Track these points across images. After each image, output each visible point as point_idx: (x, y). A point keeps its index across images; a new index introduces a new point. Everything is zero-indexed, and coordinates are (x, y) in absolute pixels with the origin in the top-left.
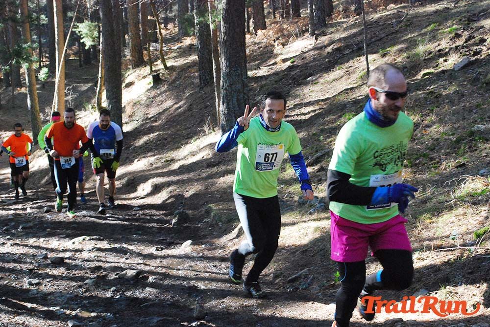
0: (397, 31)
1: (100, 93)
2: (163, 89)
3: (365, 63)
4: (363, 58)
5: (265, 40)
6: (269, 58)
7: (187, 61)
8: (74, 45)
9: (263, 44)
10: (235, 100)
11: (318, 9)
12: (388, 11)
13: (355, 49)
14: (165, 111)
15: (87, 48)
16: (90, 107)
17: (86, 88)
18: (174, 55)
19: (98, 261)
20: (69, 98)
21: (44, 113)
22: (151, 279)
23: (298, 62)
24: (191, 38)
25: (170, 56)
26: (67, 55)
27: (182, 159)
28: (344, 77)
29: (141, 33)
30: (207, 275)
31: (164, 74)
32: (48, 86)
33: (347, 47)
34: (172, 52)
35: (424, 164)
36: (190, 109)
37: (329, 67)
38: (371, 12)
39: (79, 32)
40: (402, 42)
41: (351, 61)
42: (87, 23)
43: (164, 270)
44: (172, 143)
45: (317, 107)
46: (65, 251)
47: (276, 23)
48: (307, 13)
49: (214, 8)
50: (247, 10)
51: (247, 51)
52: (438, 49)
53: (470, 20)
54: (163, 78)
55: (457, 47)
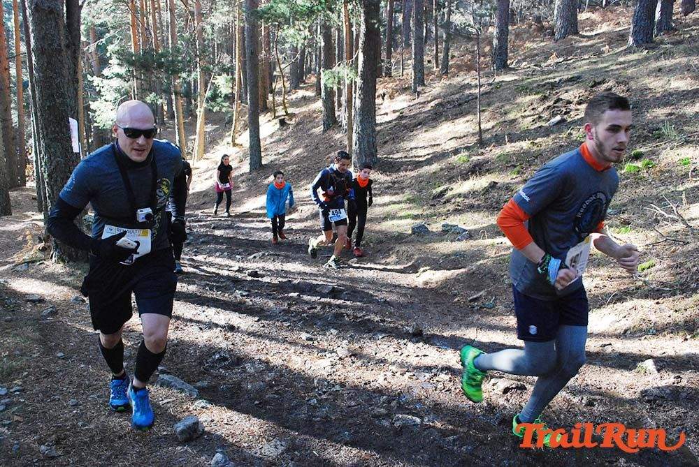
39: (218, 83)
42: (225, 75)
52: (531, 107)
53: (553, 86)
54: (288, 122)
55: (549, 107)
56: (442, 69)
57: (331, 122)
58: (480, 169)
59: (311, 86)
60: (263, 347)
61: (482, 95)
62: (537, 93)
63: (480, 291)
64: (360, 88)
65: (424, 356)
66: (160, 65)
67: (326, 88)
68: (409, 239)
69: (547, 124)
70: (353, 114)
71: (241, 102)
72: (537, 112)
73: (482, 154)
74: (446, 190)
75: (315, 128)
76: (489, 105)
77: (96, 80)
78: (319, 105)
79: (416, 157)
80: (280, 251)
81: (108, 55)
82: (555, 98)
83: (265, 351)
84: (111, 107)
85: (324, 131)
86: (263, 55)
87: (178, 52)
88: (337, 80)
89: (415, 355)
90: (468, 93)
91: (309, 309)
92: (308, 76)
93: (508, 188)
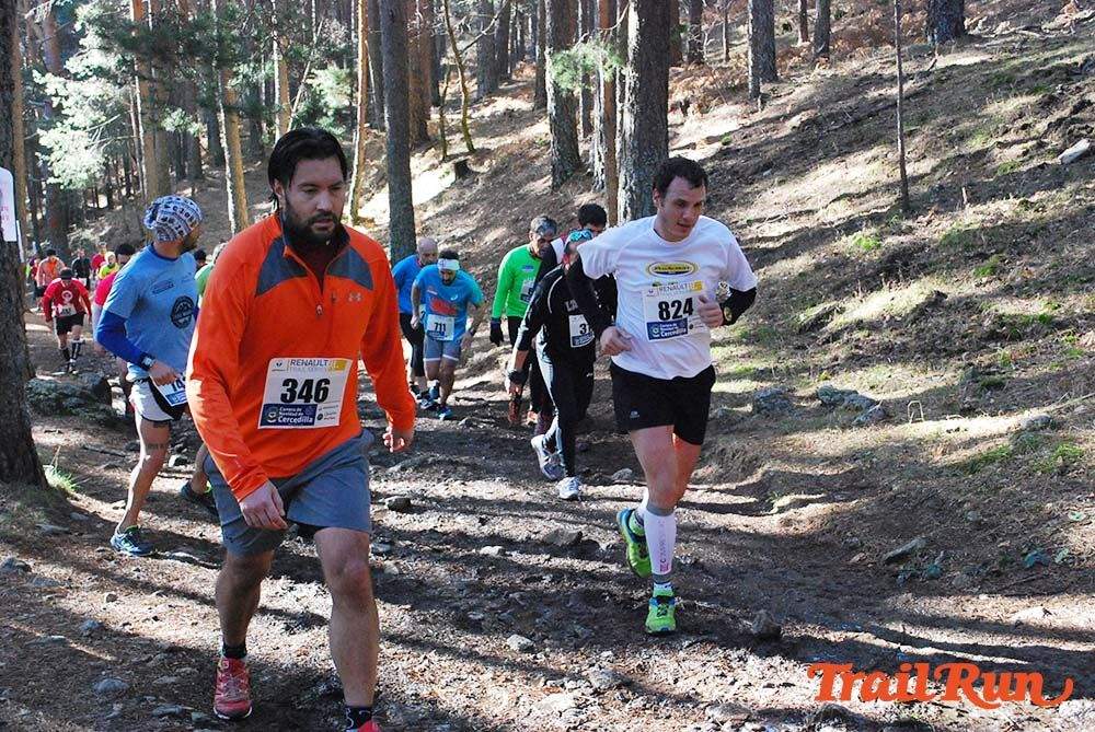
13: (850, 121)
23: (738, 143)
39: (318, 85)
42: (333, 68)
52: (1019, 123)
53: (1070, 73)
54: (474, 169)
55: (1060, 121)
56: (817, 43)
57: (570, 167)
58: (906, 264)
59: (524, 89)
60: (423, 666)
61: (907, 98)
62: (1033, 91)
63: (911, 538)
64: (633, 91)
65: (787, 685)
66: (193, 49)
67: (557, 91)
68: (747, 424)
69: (1058, 160)
70: (618, 147)
71: (371, 126)
72: (1033, 134)
73: (910, 230)
74: (828, 314)
75: (533, 180)
76: (923, 120)
77: (53, 83)
78: (542, 129)
79: (760, 240)
80: (460, 453)
81: (78, 26)
82: (1075, 99)
83: (427, 675)
84: (85, 141)
85: (555, 187)
86: (417, 21)
87: (232, 17)
88: (581, 73)
89: (765, 683)
90: (876, 94)
91: (526, 581)
92: (518, 66)
93: (969, 305)
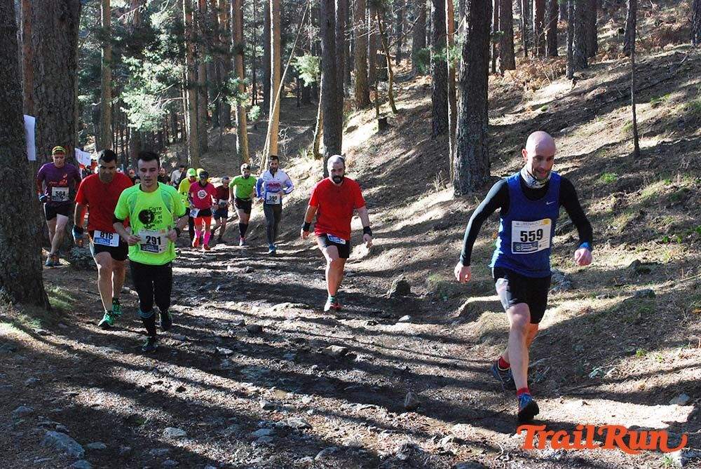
0: (674, 77)
1: (317, 137)
2: (390, 136)
3: (632, 114)
4: (630, 108)
5: (513, 82)
6: (517, 103)
7: (419, 104)
8: (293, 81)
9: (510, 87)
10: (472, 152)
11: (579, 47)
12: (664, 51)
13: (620, 96)
14: (390, 162)
15: (306, 85)
16: (306, 154)
17: (302, 131)
18: (405, 96)
19: (301, 332)
20: (283, 142)
21: (254, 158)
22: (359, 357)
23: (551, 110)
24: (427, 76)
25: (400, 97)
26: (283, 93)
27: (406, 219)
28: (606, 130)
29: (368, 70)
30: (425, 358)
31: (392, 118)
32: (260, 126)
33: (611, 93)
34: (403, 93)
35: (697, 241)
36: (419, 160)
37: (587, 118)
38: (644, 53)
39: (298, 67)
40: (679, 90)
41: (615, 111)
42: (307, 56)
43: (375, 349)
44: (395, 201)
45: (570, 165)
46: (264, 318)
47: (528, 62)
48: (565, 52)
49: (453, 44)
50: (494, 46)
51: (490, 95)
54: (391, 124)
73: (637, 170)
84: (152, 101)
